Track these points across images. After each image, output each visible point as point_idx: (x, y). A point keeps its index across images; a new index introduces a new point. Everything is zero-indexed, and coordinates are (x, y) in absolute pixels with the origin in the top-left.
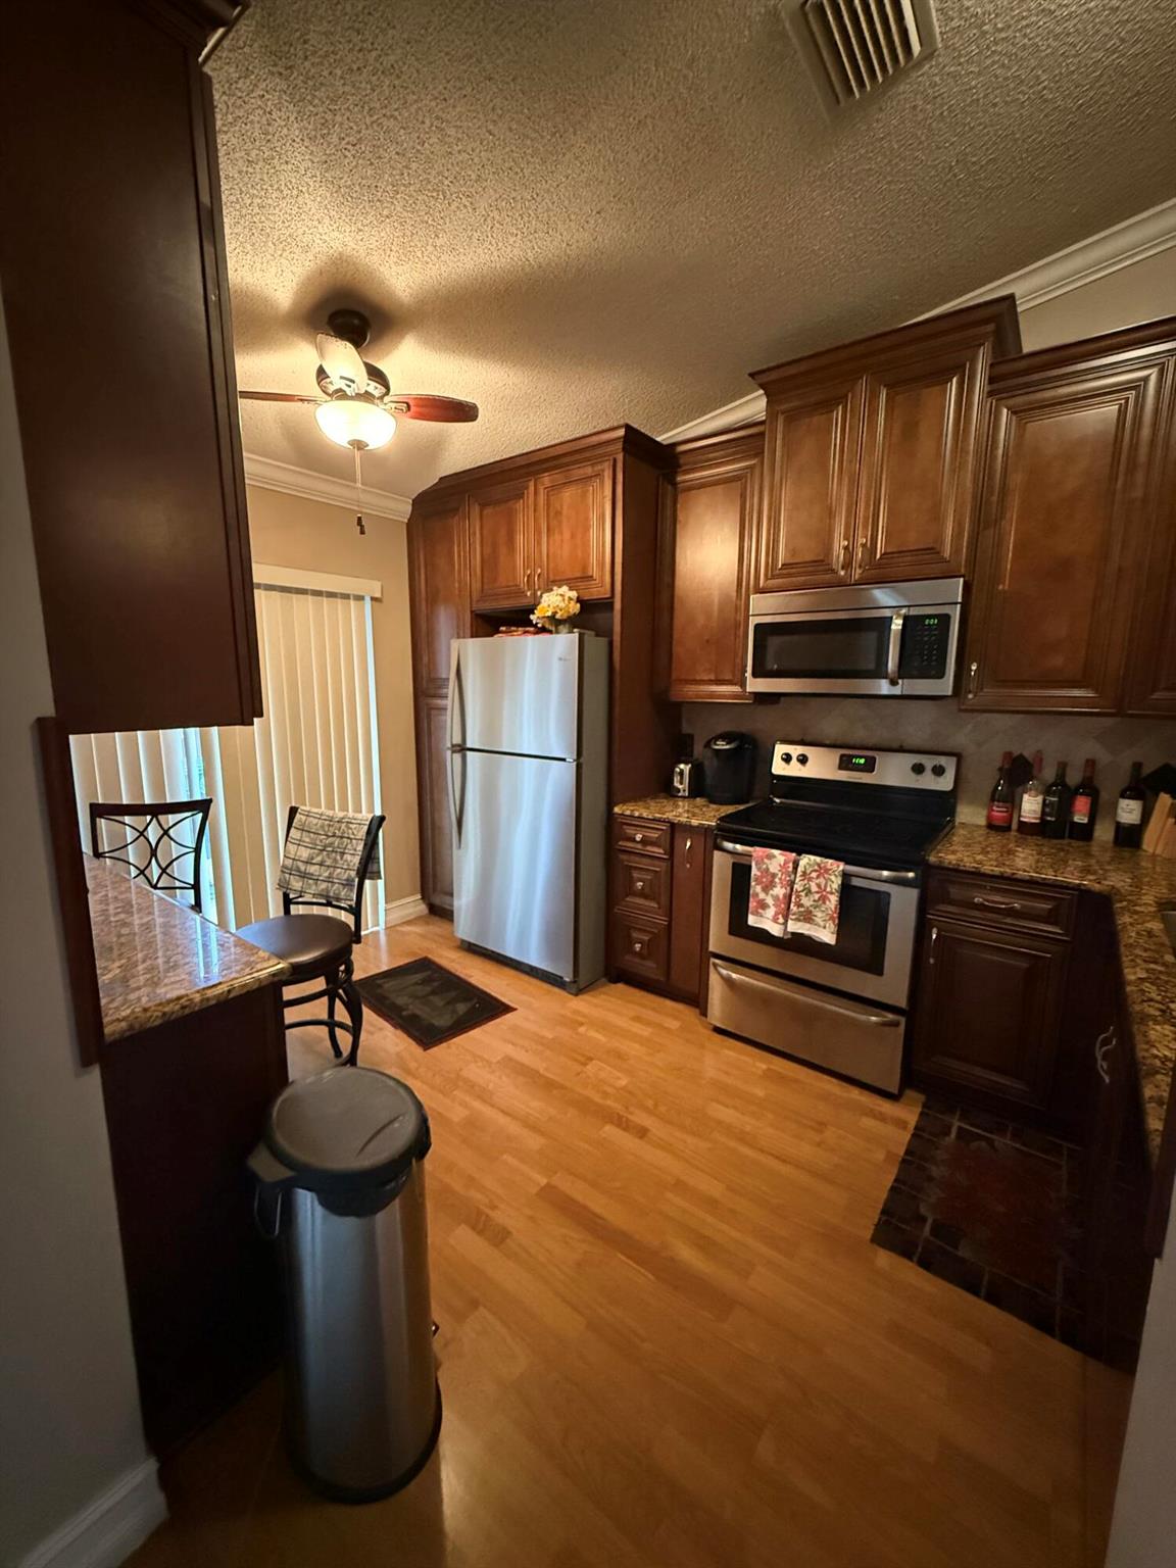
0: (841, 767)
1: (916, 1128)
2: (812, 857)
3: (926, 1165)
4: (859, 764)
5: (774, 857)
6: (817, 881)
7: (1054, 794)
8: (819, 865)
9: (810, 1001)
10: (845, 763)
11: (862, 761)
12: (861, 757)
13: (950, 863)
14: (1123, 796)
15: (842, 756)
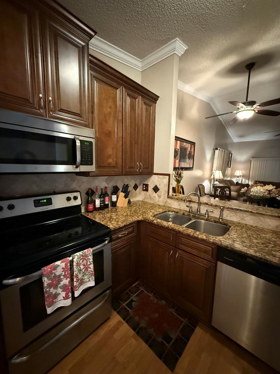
0: (36, 206)
1: (124, 319)
2: (78, 254)
3: (140, 326)
4: (44, 202)
5: (58, 266)
6: (83, 263)
7: (102, 198)
8: (82, 256)
9: (83, 317)
10: (37, 204)
11: (45, 201)
12: (44, 199)
13: (113, 228)
14: (112, 194)
15: (34, 201)
